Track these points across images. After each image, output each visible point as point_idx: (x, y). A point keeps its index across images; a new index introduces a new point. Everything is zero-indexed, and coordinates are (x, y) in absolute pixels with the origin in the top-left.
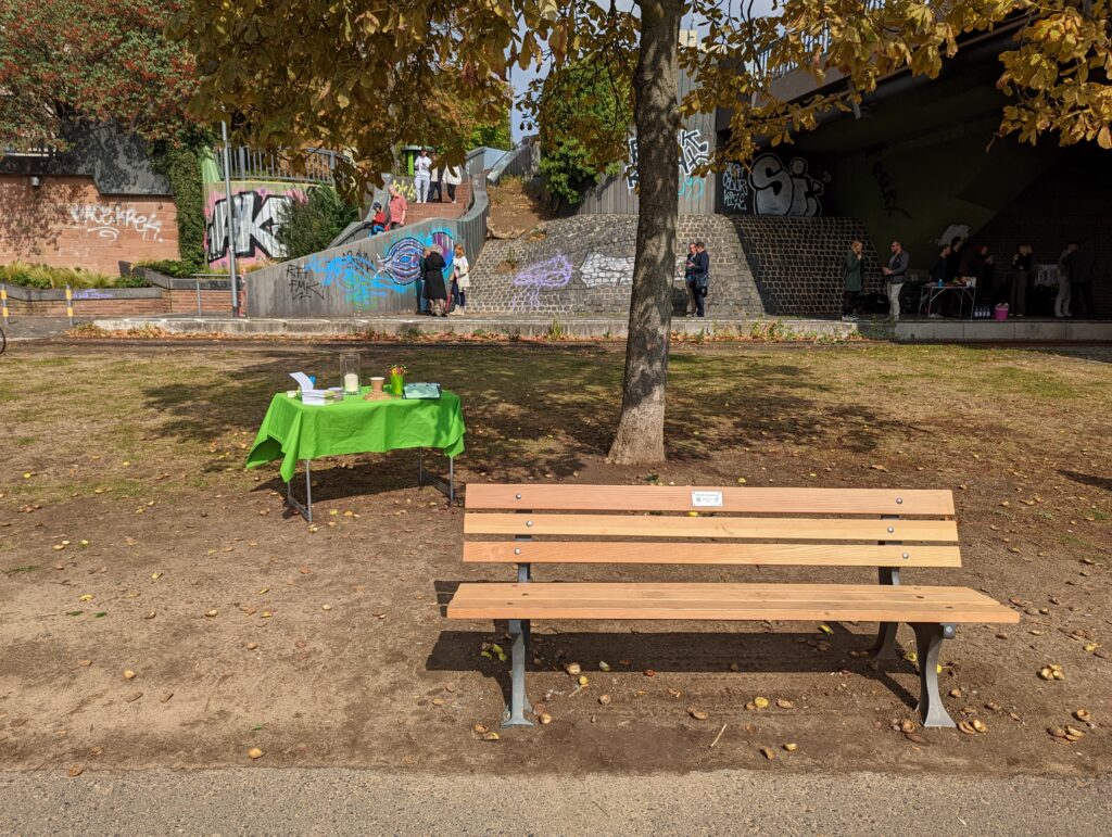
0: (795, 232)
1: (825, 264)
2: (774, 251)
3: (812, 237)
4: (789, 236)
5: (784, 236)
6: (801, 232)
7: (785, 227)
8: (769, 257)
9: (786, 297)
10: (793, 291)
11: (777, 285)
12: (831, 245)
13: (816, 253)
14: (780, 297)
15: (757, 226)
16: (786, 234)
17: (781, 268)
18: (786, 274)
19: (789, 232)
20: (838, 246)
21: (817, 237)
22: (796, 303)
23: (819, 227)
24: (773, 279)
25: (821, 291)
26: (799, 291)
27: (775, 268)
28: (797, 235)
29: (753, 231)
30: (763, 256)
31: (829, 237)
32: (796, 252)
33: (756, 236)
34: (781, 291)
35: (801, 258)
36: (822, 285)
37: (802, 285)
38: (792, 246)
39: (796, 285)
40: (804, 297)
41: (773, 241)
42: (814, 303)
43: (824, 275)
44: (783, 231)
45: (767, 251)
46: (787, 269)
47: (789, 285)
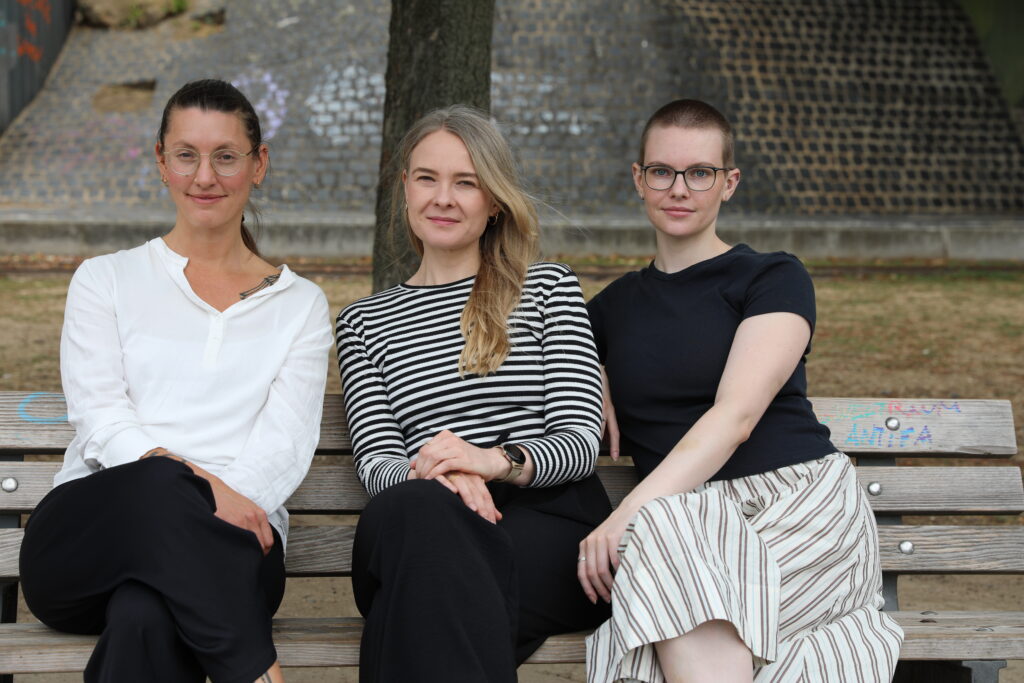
0: (809, 25)
1: (881, 100)
2: (763, 69)
3: (847, 38)
4: (797, 35)
5: (786, 35)
6: (822, 25)
7: (786, 13)
8: (751, 81)
9: (791, 173)
10: (809, 160)
11: (771, 146)
12: (893, 57)
13: (858, 74)
14: (777, 173)
15: (722, 11)
16: (790, 28)
17: (779, 109)
18: (792, 121)
19: (796, 24)
20: (908, 59)
21: (861, 38)
22: (815, 187)
23: (865, 16)
24: (762, 133)
25: (872, 161)
26: (822, 160)
27: (765, 108)
28: (816, 31)
29: (715, 21)
30: (737, 80)
31: (888, 39)
32: (813, 72)
33: (721, 32)
34: (781, 160)
35: (825, 85)
36: (873, 148)
37: (828, 147)
38: (804, 58)
39: (813, 147)
40: (833, 174)
41: (760, 45)
42: (855, 188)
43: (877, 124)
44: (782, 24)
45: (747, 68)
46: (793, 109)
47: (799, 147)
